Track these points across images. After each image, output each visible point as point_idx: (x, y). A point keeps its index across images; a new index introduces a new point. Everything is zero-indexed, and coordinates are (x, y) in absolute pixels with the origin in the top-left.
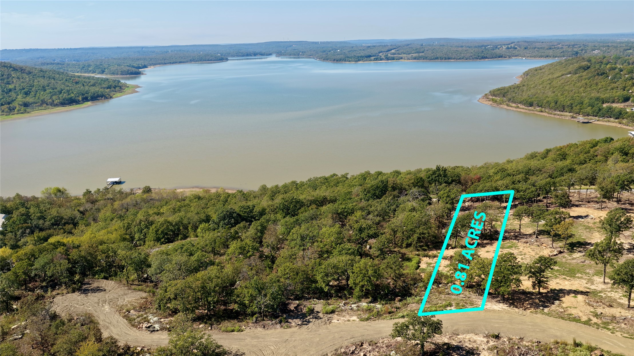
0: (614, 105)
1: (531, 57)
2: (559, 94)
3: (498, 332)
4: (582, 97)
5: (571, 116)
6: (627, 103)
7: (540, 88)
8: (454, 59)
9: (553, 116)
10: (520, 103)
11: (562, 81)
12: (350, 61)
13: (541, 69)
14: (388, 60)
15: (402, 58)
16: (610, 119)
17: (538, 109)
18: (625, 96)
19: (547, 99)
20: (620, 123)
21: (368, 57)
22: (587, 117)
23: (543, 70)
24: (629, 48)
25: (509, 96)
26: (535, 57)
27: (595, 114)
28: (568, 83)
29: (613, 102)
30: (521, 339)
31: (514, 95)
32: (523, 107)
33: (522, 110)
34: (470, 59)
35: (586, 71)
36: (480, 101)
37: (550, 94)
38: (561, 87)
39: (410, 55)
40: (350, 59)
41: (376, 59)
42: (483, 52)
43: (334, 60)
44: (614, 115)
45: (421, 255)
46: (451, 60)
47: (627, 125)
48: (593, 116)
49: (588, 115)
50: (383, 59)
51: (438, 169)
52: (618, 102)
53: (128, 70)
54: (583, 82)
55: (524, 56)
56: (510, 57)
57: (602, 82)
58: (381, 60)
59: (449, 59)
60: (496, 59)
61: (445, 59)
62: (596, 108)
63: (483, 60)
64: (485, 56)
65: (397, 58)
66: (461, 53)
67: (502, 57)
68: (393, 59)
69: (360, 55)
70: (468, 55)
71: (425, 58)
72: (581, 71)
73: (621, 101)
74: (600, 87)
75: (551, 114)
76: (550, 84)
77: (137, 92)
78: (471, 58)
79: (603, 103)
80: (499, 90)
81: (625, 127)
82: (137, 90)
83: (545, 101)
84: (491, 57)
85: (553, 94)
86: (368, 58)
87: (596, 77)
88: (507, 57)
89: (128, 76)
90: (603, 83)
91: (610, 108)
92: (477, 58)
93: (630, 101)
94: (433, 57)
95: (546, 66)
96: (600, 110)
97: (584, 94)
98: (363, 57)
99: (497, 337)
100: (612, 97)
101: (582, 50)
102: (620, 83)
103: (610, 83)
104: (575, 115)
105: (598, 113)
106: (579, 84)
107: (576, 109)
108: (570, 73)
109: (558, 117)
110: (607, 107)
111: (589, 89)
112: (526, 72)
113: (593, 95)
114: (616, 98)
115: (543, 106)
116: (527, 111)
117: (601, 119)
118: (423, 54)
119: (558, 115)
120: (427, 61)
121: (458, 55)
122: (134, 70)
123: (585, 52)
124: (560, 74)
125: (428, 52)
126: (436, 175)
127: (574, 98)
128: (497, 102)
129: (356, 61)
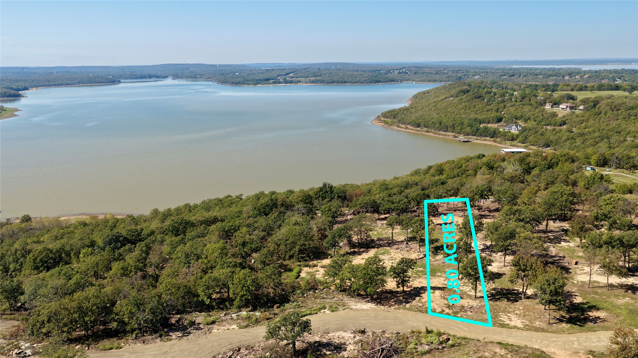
0: (489, 125)
1: (420, 81)
2: (443, 116)
3: (364, 328)
4: (462, 119)
5: (453, 135)
6: (500, 124)
7: (426, 110)
8: (350, 83)
9: (438, 136)
10: (409, 124)
11: (446, 104)
12: (248, 84)
13: (428, 92)
14: (287, 83)
15: (300, 82)
16: (486, 137)
17: (425, 129)
18: (499, 117)
19: (433, 120)
20: (495, 142)
21: (266, 81)
22: (467, 136)
23: (430, 94)
24: (504, 74)
25: (399, 118)
26: (424, 81)
27: (473, 133)
28: (451, 105)
29: (489, 123)
30: (384, 332)
31: (403, 117)
32: (411, 127)
33: (411, 131)
34: (364, 83)
35: (466, 95)
36: (373, 122)
37: (435, 116)
38: (445, 109)
39: (308, 79)
40: (249, 83)
41: (275, 83)
42: (376, 76)
43: (233, 83)
44: (490, 134)
45: (302, 266)
46: (347, 84)
47: (501, 143)
48: (472, 135)
49: (468, 135)
50: (281, 82)
51: (325, 185)
52: (493, 123)
53: (6, 93)
54: (463, 104)
55: (414, 81)
56: (401, 81)
57: (480, 104)
58: (280, 83)
59: (345, 82)
60: (389, 83)
61: (342, 83)
62: (474, 128)
63: (376, 84)
64: (379, 80)
65: (295, 81)
66: (356, 77)
67: (394, 81)
68: (291, 82)
69: (258, 78)
70: (363, 79)
71: (322, 82)
72: (461, 94)
73: (495, 122)
74: (477, 109)
75: (436, 134)
76: (435, 106)
77: (16, 115)
78: (366, 82)
79: (480, 123)
80: (390, 112)
81: (498, 145)
82: (16, 113)
83: (431, 122)
84: (384, 81)
85: (437, 116)
87: (474, 100)
88: (399, 81)
89: (5, 98)
90: (480, 106)
91: (486, 128)
92: (372, 82)
93: (503, 122)
94: (330, 81)
95: (433, 89)
96: (478, 130)
97: (464, 116)
98: (262, 80)
99: (363, 332)
100: (487, 118)
101: (465, 75)
102: (493, 106)
103: (486, 105)
104: (456, 135)
105: (476, 133)
106: (460, 106)
107: (458, 129)
108: (452, 96)
109: (442, 137)
110: (483, 127)
111: (468, 111)
112: (415, 95)
113: (471, 116)
114: (491, 119)
115: (429, 127)
116: (415, 132)
117: (479, 138)
118: (320, 78)
119: (443, 135)
120: (325, 84)
121: (354, 79)
122: (12, 92)
123: (467, 78)
124: (443, 97)
125: (325, 76)
126: (323, 192)
127: (456, 119)
128: (388, 124)
129: (255, 84)
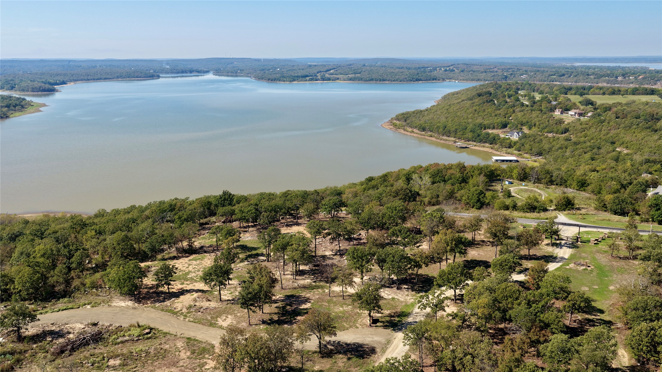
0: (490, 131)
2: (450, 120)
6: (504, 130)
9: (439, 141)
10: (416, 127)
11: (458, 107)
14: (324, 80)
16: (485, 144)
17: (430, 133)
18: (504, 123)
19: (438, 124)
20: (492, 149)
22: (467, 142)
25: (409, 121)
26: (466, 80)
27: (474, 139)
28: (462, 109)
31: (414, 120)
32: (417, 131)
36: (383, 125)
38: (454, 113)
39: (347, 76)
44: (489, 141)
50: (318, 79)
52: (497, 128)
53: (40, 87)
55: (457, 79)
56: (444, 80)
58: (316, 80)
59: (384, 80)
61: (380, 81)
65: (333, 78)
67: (436, 79)
68: (329, 79)
69: (296, 75)
70: (403, 77)
71: (360, 79)
72: (476, 98)
73: (500, 127)
75: (439, 139)
76: (448, 109)
77: (41, 111)
86: (303, 78)
89: (40, 93)
90: (489, 110)
93: (508, 128)
96: (479, 136)
98: (299, 77)
102: (502, 111)
103: (495, 110)
105: (477, 139)
107: (460, 134)
108: (468, 99)
110: (486, 133)
113: (477, 121)
115: (433, 131)
116: (419, 136)
117: (478, 144)
118: (359, 75)
120: (363, 82)
121: (393, 77)
123: (513, 77)
125: (364, 73)
127: (461, 124)
